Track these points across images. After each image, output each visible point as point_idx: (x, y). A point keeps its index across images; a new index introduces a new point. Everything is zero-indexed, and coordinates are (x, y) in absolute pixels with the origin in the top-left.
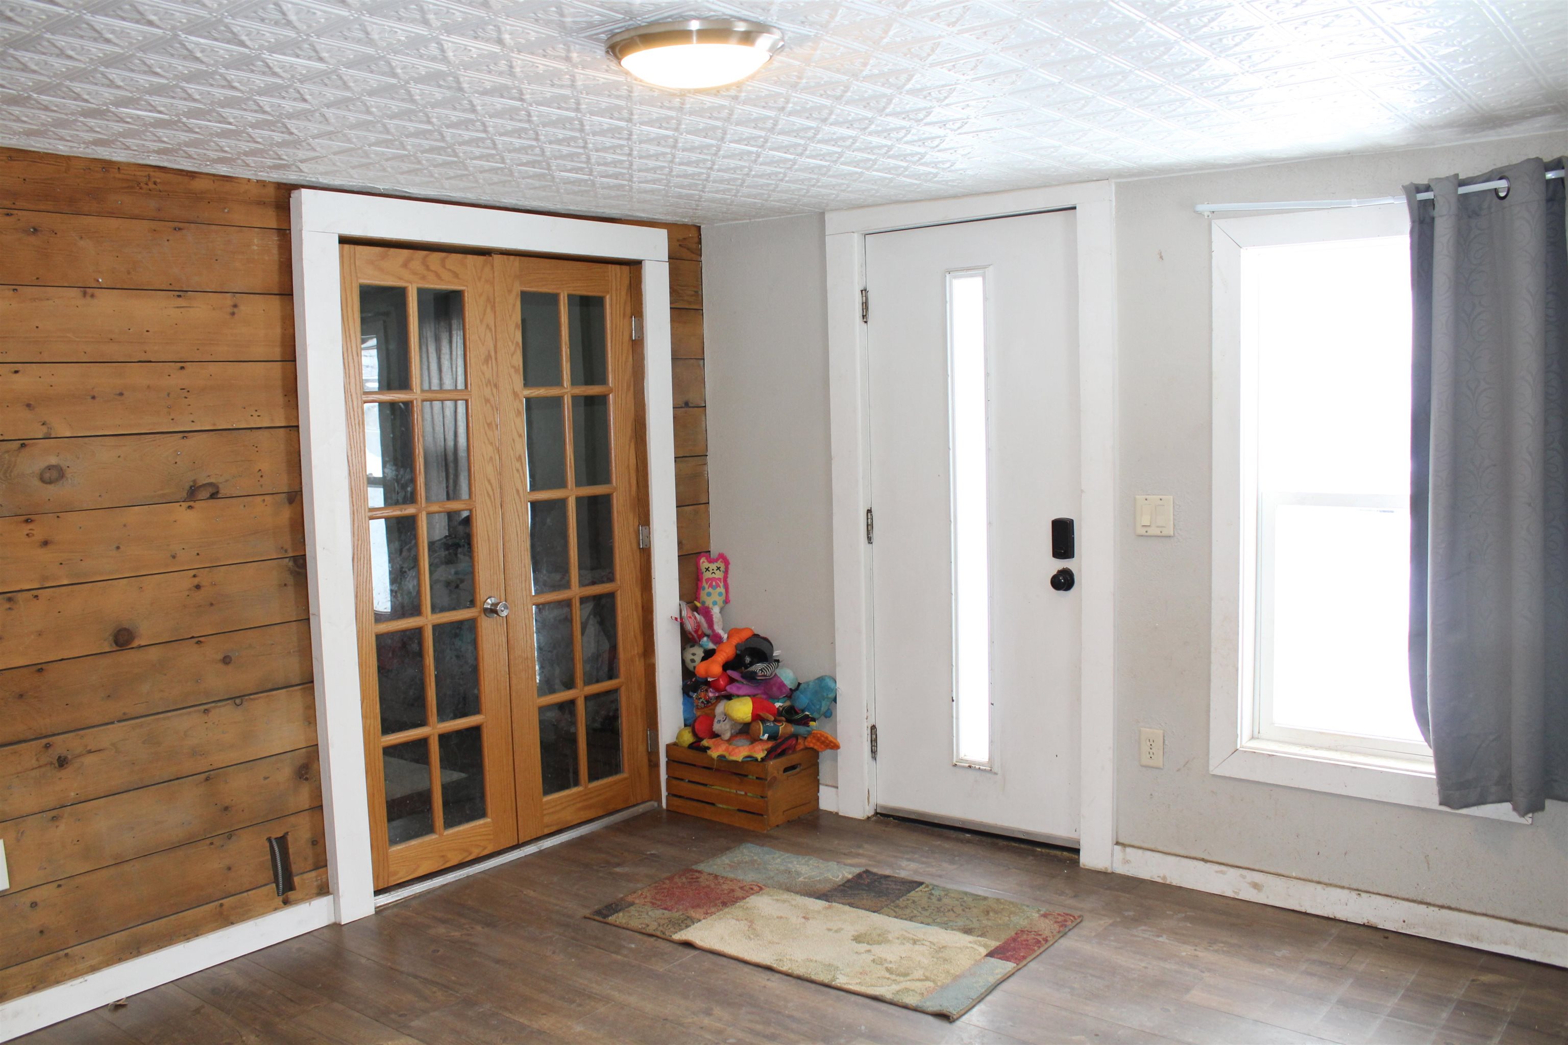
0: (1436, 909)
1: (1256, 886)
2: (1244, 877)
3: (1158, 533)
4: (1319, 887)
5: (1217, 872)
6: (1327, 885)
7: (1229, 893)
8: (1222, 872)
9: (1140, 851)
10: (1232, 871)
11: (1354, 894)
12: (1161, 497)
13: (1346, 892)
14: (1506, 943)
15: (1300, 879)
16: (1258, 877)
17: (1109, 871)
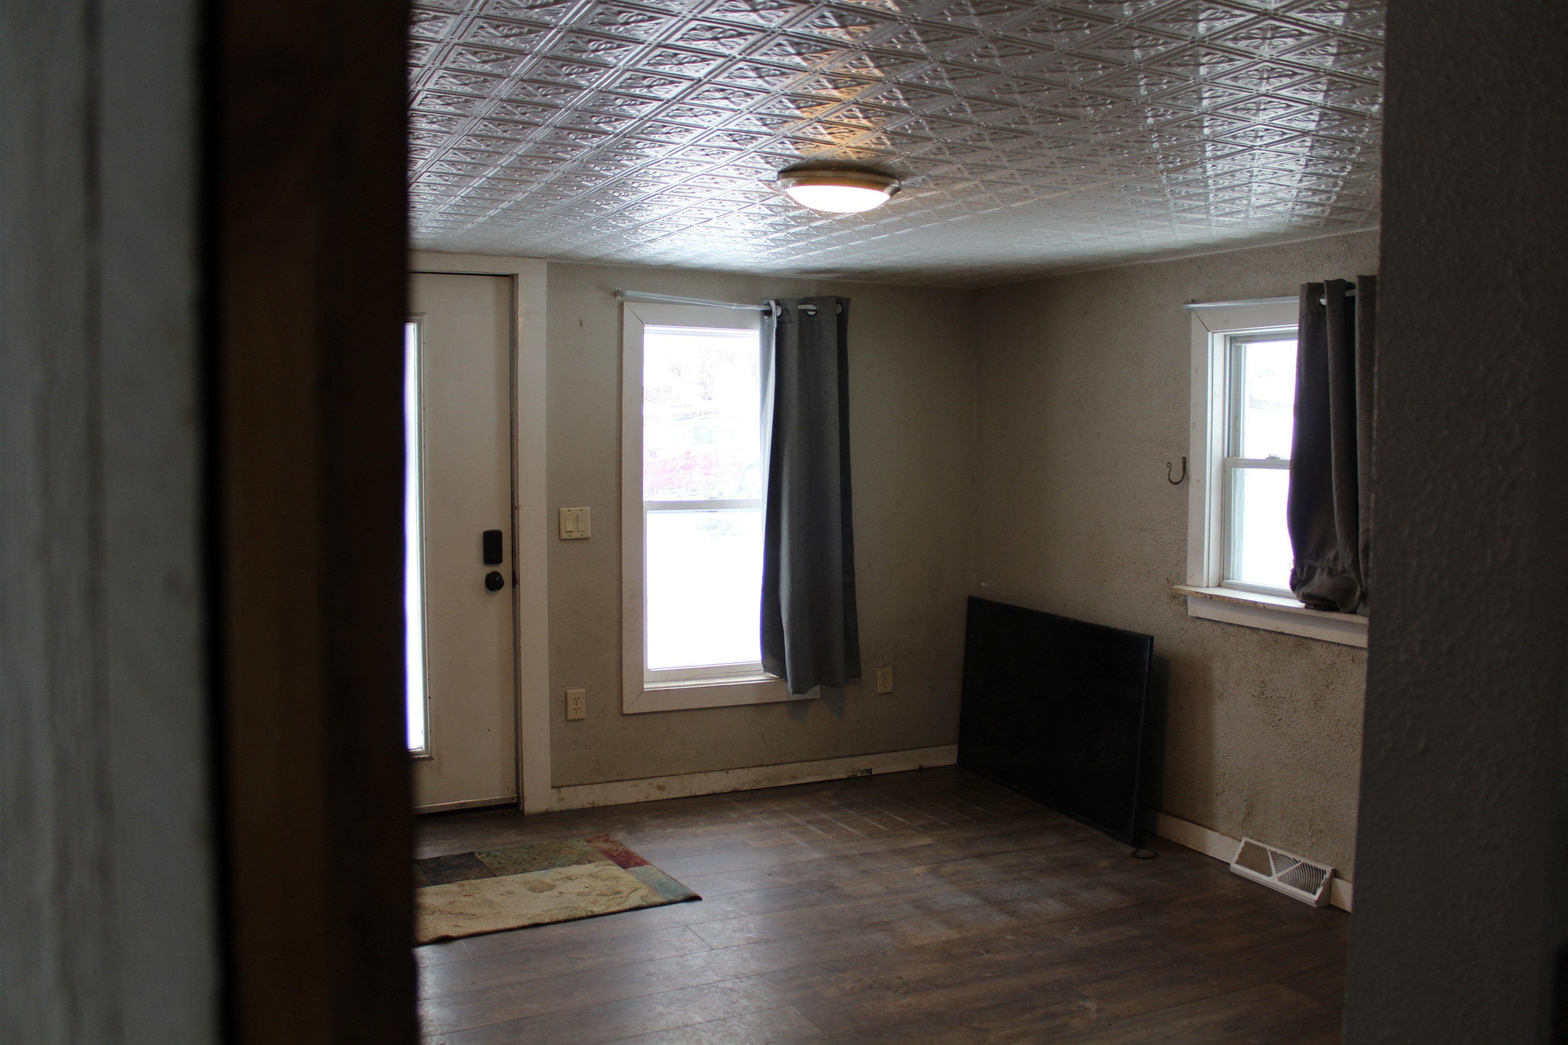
0: (772, 767)
1: (661, 788)
2: (651, 784)
3: (580, 536)
4: (702, 775)
5: (632, 786)
6: (707, 772)
7: (642, 799)
8: (635, 785)
9: (572, 788)
10: (643, 782)
11: (724, 773)
12: (581, 508)
13: (719, 773)
14: (809, 775)
15: (687, 774)
16: (661, 781)
17: (550, 810)
